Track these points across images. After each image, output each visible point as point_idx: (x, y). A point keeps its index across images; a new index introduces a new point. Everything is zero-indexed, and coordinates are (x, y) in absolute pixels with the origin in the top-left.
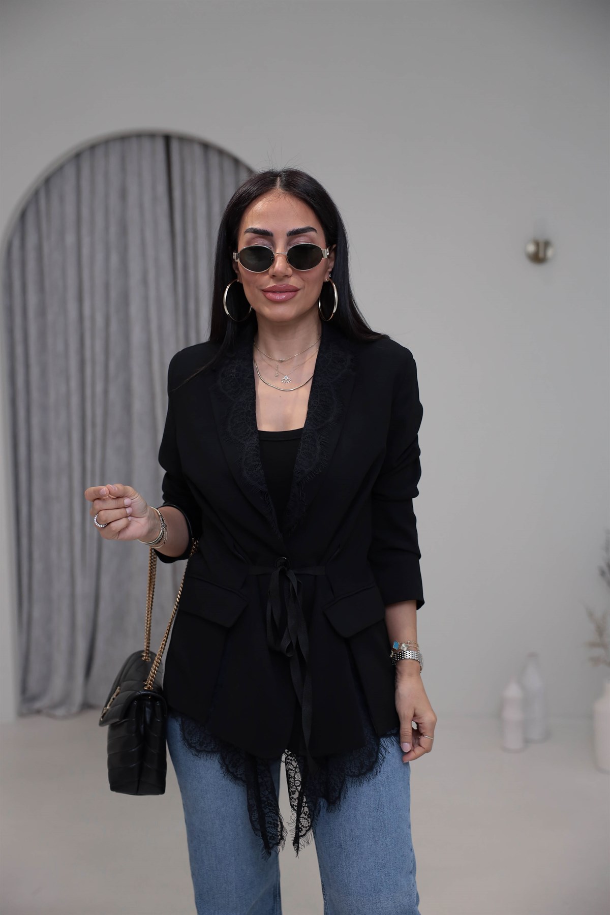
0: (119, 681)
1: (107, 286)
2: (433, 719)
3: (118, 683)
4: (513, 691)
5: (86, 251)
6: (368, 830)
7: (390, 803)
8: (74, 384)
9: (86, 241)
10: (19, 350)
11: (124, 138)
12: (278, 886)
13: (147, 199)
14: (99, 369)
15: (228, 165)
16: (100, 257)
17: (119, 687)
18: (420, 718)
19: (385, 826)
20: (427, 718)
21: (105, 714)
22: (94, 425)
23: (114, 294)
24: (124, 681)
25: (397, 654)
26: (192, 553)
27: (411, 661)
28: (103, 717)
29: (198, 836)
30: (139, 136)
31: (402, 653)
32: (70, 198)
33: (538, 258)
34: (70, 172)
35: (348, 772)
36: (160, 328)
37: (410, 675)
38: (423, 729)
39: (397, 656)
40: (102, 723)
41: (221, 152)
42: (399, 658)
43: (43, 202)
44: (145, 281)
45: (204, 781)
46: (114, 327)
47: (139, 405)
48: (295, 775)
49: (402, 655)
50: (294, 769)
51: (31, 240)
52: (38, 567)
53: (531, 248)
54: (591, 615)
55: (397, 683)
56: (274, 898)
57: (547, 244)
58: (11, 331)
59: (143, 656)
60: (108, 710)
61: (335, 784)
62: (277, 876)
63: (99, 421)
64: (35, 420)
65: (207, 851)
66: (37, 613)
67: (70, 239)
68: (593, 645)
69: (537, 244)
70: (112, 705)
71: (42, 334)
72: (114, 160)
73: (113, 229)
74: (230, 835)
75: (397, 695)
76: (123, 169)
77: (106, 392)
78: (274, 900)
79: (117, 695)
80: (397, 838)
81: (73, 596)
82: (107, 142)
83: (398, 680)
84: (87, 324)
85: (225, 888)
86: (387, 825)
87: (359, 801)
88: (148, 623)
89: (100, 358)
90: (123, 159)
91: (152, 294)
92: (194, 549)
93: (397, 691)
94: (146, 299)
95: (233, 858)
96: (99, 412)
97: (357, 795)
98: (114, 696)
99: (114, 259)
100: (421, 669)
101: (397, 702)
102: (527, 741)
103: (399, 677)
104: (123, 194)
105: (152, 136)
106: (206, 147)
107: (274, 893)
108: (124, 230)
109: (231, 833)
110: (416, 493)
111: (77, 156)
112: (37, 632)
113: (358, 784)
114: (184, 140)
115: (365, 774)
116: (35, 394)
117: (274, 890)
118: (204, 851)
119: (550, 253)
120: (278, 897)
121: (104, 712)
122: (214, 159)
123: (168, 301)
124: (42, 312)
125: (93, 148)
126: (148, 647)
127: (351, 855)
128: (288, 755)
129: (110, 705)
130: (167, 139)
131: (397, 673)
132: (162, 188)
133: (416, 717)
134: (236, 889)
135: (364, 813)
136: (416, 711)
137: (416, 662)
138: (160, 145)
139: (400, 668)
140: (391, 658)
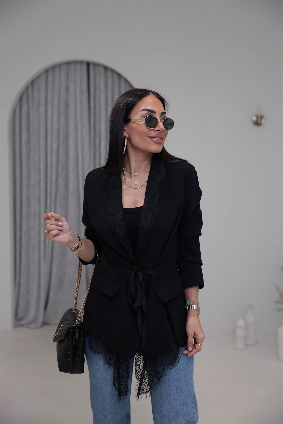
0: (62, 321)
1: (59, 131)
2: (203, 336)
3: (62, 322)
4: (241, 323)
5: (49, 115)
6: (174, 390)
7: (184, 378)
8: (42, 176)
9: (49, 110)
10: (18, 159)
11: (68, 63)
12: (129, 413)
13: (78, 91)
14: (54, 169)
15: (116, 77)
16: (56, 117)
17: (62, 324)
18: (197, 336)
19: (181, 388)
20: (200, 336)
21: (56, 336)
22: (51, 195)
23: (62, 135)
24: (65, 321)
25: (188, 306)
26: (97, 261)
27: (195, 310)
28: (55, 338)
29: (95, 389)
30: (75, 62)
31: (190, 306)
32: (43, 90)
33: (257, 123)
34: (43, 78)
35: (166, 364)
36: (82, 151)
37: (194, 316)
38: (198, 341)
39: (188, 307)
40: (54, 341)
41: (113, 71)
42: (189, 308)
43: (30, 91)
44: (76, 129)
45: (99, 365)
46: (61, 150)
47: (72, 186)
48: (140, 364)
49: (190, 307)
50: (139, 362)
51: (25, 109)
52: (24, 259)
53: (255, 119)
54: (277, 288)
55: (187, 319)
56: (128, 418)
57: (262, 117)
58: (14, 151)
59: (73, 311)
60: (57, 335)
61: (160, 370)
62: (129, 409)
63: (53, 193)
64: (24, 192)
65: (98, 396)
66: (23, 280)
67: (42, 109)
68: (278, 302)
69: (257, 117)
70: (59, 332)
71: (28, 153)
72: (64, 73)
73: (62, 105)
74: (109, 389)
75: (187, 324)
76: (68, 77)
77: (57, 180)
78: (128, 419)
79: (61, 328)
80: (187, 393)
81: (39, 273)
82: (60, 65)
83: (188, 318)
84: (49, 148)
85: (106, 413)
86: (182, 387)
87: (170, 377)
88: (77, 295)
89: (55, 164)
90: (68, 73)
91: (79, 135)
92: (98, 260)
93: (187, 323)
94: (76, 137)
95: (110, 400)
96: (53, 189)
97: (169, 374)
98: (60, 328)
99: (62, 119)
100: (199, 314)
101: (187, 328)
102: (246, 346)
103: (188, 316)
104: (67, 89)
105: (81, 62)
106: (106, 68)
107: (128, 416)
108: (67, 106)
109: (110, 388)
110: (200, 234)
111: (47, 71)
112: (22, 289)
113: (170, 369)
114: (96, 65)
115: (172, 364)
116: (25, 181)
117: (128, 415)
118: (97, 396)
119: (263, 121)
120: (129, 417)
121: (55, 336)
122: (109, 74)
123: (87, 139)
124: (29, 142)
125: (54, 67)
126: (76, 306)
127: (166, 401)
128: (137, 355)
129: (58, 332)
130: (88, 64)
131: (188, 314)
132: (85, 87)
133: (196, 335)
134: (111, 414)
135: (172, 382)
136: (195, 333)
137: (196, 310)
138: (85, 67)
139: (189, 312)
140: (186, 308)
